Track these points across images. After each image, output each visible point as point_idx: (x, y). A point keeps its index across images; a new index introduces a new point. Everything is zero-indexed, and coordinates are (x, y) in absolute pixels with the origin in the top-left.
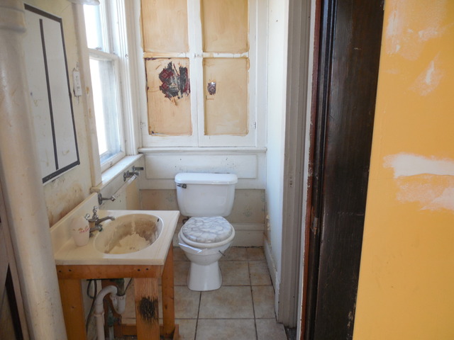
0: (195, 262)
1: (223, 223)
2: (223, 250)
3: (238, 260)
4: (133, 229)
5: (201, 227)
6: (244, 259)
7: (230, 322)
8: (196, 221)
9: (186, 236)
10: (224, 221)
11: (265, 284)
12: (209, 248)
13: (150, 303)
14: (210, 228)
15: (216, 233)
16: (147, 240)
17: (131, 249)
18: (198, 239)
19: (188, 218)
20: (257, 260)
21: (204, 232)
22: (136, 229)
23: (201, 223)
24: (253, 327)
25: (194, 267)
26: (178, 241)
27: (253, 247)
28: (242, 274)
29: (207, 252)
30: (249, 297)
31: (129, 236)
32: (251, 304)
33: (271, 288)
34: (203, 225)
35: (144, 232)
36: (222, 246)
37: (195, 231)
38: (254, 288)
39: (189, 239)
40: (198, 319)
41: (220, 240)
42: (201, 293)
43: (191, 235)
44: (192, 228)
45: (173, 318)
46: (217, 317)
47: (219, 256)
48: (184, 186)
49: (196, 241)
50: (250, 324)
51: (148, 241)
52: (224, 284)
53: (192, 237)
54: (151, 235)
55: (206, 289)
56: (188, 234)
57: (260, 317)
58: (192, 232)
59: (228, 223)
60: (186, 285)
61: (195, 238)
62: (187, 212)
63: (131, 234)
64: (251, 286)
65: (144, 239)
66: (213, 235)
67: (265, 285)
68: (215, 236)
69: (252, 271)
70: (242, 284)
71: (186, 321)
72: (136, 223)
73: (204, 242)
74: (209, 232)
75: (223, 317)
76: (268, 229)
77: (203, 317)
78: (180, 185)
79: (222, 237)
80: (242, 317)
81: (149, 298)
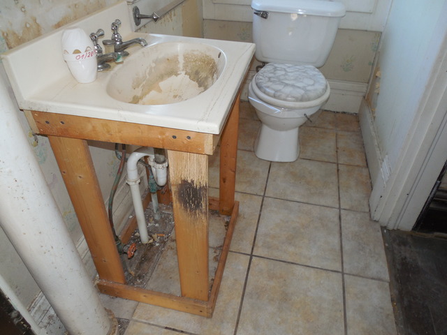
0: (268, 125)
1: (315, 75)
2: (309, 113)
3: (324, 128)
4: (181, 66)
5: (282, 78)
6: (330, 127)
7: (306, 207)
8: (275, 69)
9: (260, 88)
10: (316, 72)
11: (357, 164)
12: (290, 109)
13: (195, 190)
14: (295, 80)
15: (304, 88)
16: (200, 86)
17: (175, 97)
18: (278, 94)
19: (264, 64)
20: (348, 131)
21: (287, 85)
22: (185, 67)
23: (283, 73)
24: (336, 219)
25: (266, 131)
26: (248, 94)
27: (344, 113)
28: (327, 146)
29: (287, 114)
30: (334, 178)
31: (174, 77)
32: (335, 188)
33: (365, 171)
34: (284, 75)
35: (197, 73)
36: (310, 107)
37: (274, 82)
38: (341, 168)
39: (265, 92)
40: (264, 196)
41: (309, 100)
42: (271, 163)
43: (268, 87)
44: (269, 78)
45: (233, 191)
46: (289, 198)
47: (302, 121)
48: (264, 15)
49: (274, 96)
50: (332, 214)
51: (202, 88)
52: (302, 156)
53: (268, 90)
54: (206, 78)
55: (277, 159)
56: (264, 85)
57: (347, 207)
58: (269, 84)
59: (322, 77)
60: (253, 151)
61: (272, 92)
62: (265, 55)
63: (177, 75)
64: (338, 164)
65: (195, 84)
66: (298, 90)
67: (358, 166)
68: (302, 92)
69: (341, 145)
70: (326, 160)
71: (248, 196)
72: (185, 57)
73: (285, 100)
74: (293, 86)
75: (296, 198)
76: (376, 91)
77: (271, 195)
78: (257, 13)
79: (312, 95)
80: (323, 202)
81: (193, 181)
